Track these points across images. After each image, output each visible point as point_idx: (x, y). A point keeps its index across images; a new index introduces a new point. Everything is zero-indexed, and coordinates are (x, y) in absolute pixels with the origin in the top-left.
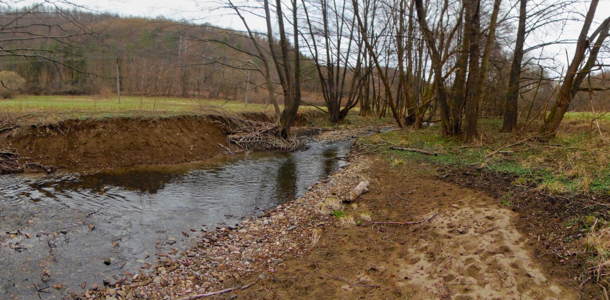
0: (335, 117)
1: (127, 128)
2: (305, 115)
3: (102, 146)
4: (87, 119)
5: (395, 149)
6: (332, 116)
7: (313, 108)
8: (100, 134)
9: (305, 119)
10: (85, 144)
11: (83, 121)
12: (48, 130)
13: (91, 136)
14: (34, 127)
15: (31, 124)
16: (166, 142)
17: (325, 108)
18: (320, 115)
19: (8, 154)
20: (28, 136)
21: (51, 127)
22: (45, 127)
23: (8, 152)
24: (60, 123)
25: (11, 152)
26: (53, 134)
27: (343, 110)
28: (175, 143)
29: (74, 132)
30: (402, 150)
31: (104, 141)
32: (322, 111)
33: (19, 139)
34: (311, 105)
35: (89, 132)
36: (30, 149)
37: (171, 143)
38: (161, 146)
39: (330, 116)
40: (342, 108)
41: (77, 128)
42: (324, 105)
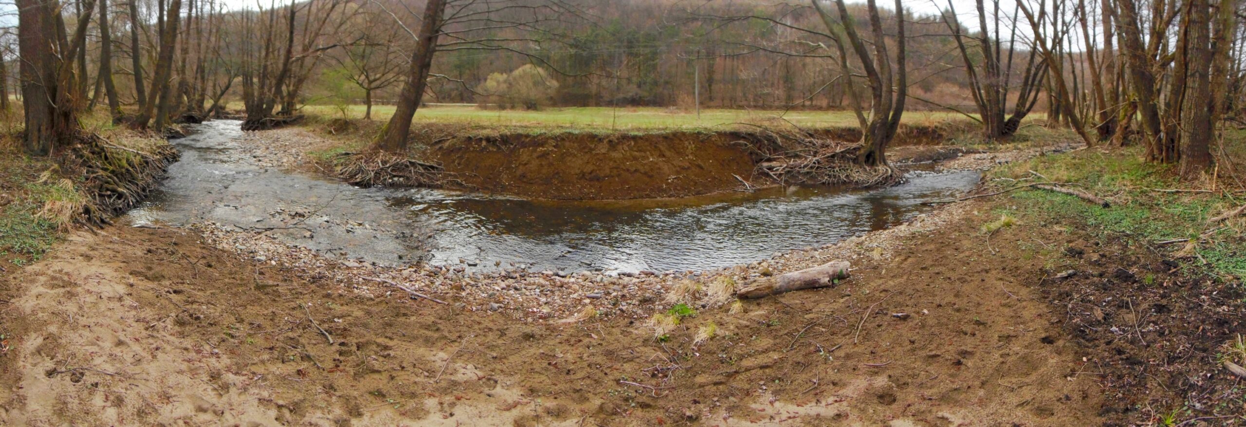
0: (992, 130)
1: (591, 150)
2: (941, 129)
3: (544, 171)
4: (541, 135)
5: (1039, 189)
6: (988, 129)
7: (961, 116)
8: (548, 154)
9: (940, 136)
10: (526, 164)
11: (534, 137)
12: (484, 143)
13: (535, 155)
14: (470, 138)
15: (467, 135)
16: (628, 170)
17: (978, 116)
18: (970, 127)
19: (432, 167)
20: (460, 149)
21: (488, 139)
22: (481, 139)
23: (432, 164)
24: (502, 136)
25: (435, 165)
26: (491, 149)
27: (1010, 120)
28: (642, 171)
29: (519, 149)
30: (1052, 191)
31: (550, 165)
32: (973, 120)
33: (451, 150)
34: (958, 111)
35: (535, 151)
36: (459, 164)
37: (636, 171)
38: (619, 175)
39: (984, 130)
40: (1007, 117)
41: (524, 145)
42: (975, 111)
